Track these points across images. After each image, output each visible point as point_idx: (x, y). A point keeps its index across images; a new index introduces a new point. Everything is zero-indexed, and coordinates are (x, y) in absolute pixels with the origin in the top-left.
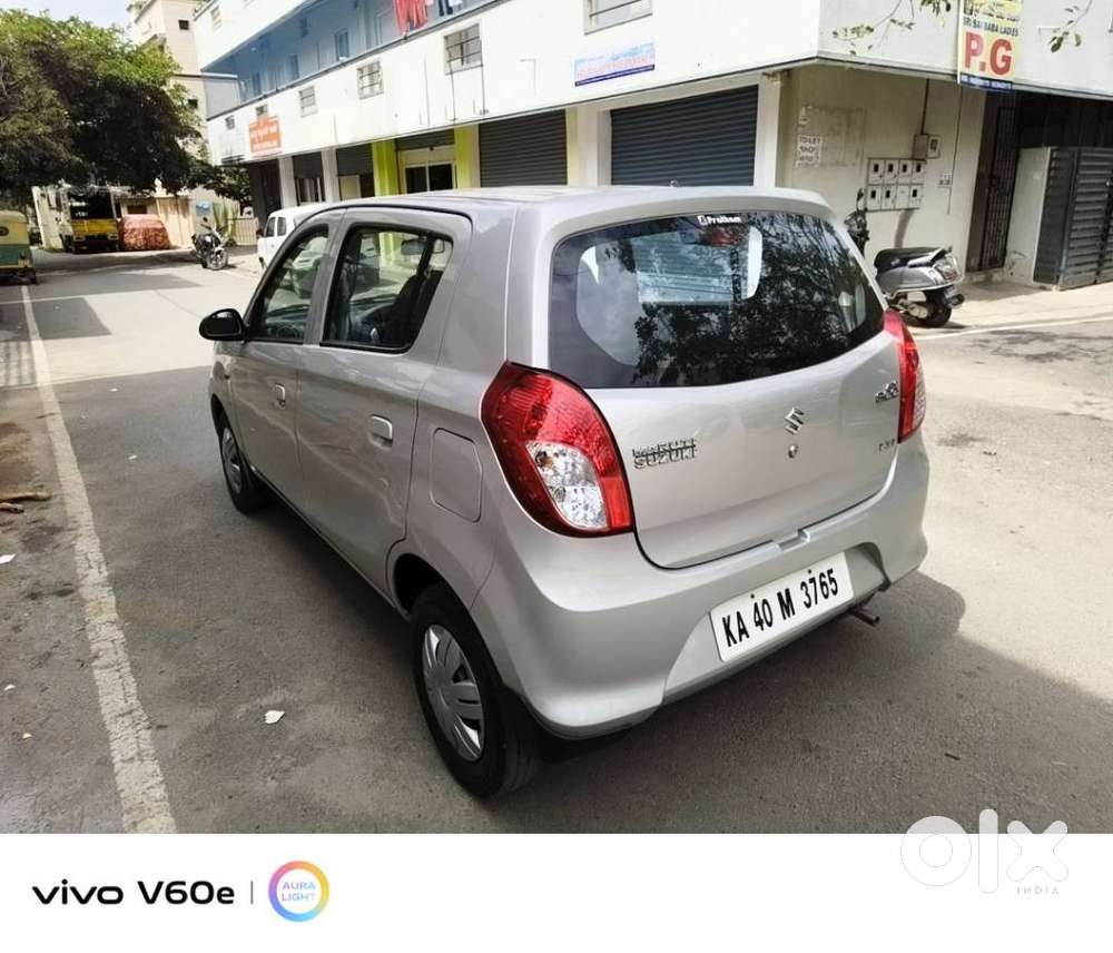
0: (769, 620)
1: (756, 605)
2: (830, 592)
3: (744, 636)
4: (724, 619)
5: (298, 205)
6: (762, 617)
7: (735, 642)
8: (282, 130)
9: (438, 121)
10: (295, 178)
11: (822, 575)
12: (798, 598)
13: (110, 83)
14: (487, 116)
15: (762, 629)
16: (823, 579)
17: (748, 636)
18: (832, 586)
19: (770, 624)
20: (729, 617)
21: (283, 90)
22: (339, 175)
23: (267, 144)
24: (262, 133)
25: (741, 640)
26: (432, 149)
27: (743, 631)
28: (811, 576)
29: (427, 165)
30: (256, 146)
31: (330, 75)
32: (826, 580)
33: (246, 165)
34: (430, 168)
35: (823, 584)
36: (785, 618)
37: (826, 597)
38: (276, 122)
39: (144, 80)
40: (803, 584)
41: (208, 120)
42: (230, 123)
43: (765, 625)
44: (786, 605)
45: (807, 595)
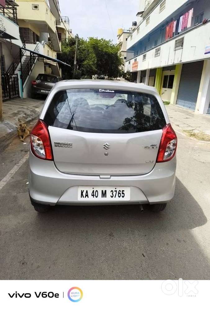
0: (97, 196)
1: (93, 191)
2: (121, 196)
3: (87, 197)
4: (82, 191)
5: (140, 83)
6: (95, 194)
7: (83, 197)
8: (139, 65)
9: (170, 63)
10: (141, 77)
11: (120, 191)
12: (109, 194)
13: (106, 53)
14: (181, 62)
15: (94, 197)
16: (120, 192)
17: (88, 197)
18: (123, 195)
19: (97, 197)
20: (83, 191)
21: (140, 55)
22: (149, 76)
23: (135, 68)
24: (135, 65)
25: (85, 197)
26: (171, 71)
27: (87, 195)
28: (116, 190)
29: (169, 75)
30: (133, 68)
31: (150, 51)
32: (121, 193)
33: (132, 73)
34: (170, 75)
35: (119, 193)
36: (102, 197)
37: (119, 197)
38: (138, 63)
39: (113, 52)
40: (112, 191)
41: (126, 62)
42: (129, 63)
43: (95, 196)
44: (104, 194)
45: (112, 194)
